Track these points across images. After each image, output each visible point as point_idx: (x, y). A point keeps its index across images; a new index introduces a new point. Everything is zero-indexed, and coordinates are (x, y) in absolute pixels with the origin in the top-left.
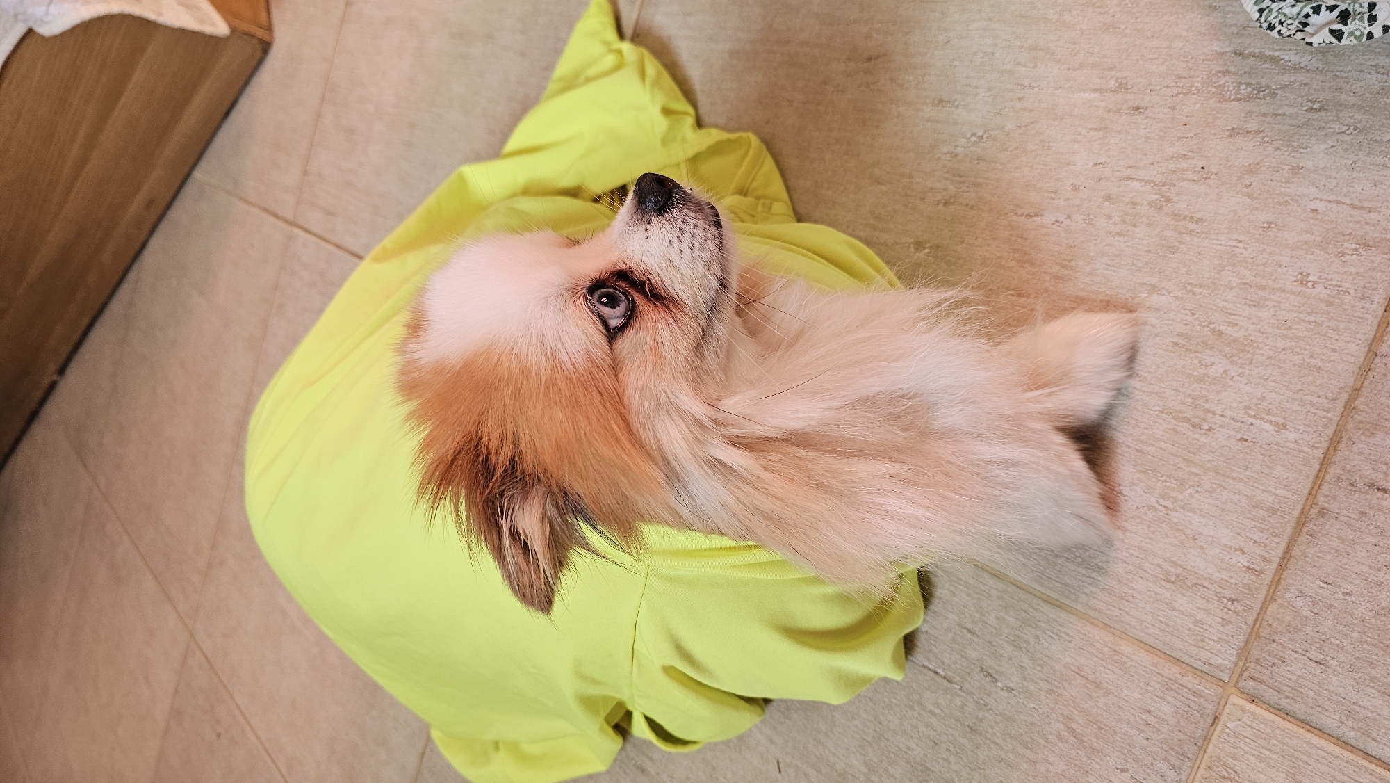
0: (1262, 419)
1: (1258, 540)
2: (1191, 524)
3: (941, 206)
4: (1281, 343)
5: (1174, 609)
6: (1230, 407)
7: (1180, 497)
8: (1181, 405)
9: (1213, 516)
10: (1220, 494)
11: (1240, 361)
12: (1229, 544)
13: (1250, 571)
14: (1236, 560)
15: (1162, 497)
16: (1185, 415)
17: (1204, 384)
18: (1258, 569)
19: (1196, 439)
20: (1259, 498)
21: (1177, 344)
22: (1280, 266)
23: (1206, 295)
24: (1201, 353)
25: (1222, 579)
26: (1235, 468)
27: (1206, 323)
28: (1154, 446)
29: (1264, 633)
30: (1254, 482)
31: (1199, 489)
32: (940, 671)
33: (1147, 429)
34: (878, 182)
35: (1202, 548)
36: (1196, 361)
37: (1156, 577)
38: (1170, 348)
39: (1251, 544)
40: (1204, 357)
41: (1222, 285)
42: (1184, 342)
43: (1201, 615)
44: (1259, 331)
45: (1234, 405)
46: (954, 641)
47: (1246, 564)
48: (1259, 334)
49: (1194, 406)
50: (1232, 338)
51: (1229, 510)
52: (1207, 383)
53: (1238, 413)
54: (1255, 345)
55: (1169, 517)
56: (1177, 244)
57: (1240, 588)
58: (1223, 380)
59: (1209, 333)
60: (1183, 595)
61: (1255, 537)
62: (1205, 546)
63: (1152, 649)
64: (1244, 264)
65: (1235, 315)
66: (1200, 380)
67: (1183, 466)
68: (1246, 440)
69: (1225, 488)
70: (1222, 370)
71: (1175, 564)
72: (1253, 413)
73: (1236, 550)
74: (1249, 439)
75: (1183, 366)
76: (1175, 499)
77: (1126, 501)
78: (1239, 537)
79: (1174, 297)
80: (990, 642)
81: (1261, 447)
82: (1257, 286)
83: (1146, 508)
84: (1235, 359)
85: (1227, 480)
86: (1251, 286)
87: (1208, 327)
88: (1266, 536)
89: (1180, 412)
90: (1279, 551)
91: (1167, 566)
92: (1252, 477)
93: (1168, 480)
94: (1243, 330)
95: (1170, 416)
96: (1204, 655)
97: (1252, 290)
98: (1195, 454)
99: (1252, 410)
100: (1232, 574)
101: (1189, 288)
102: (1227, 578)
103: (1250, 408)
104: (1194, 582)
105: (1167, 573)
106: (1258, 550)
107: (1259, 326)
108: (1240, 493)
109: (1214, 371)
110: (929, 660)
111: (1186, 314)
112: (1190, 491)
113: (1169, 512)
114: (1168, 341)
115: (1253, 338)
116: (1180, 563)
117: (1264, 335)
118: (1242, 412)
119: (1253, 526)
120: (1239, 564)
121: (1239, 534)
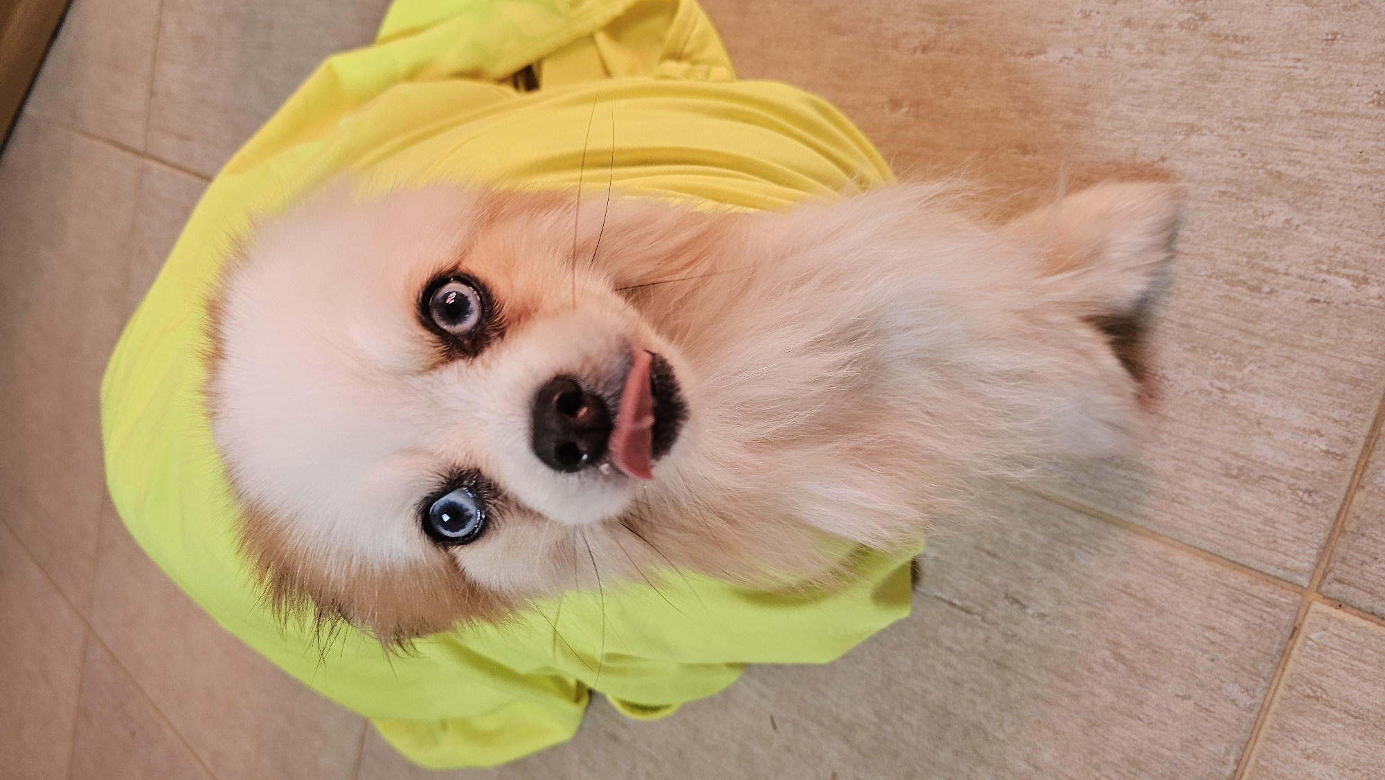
0: (1337, 274)
1: (1338, 419)
2: (1253, 405)
3: (919, 55)
4: (1357, 180)
5: (1238, 508)
6: (1297, 263)
7: (1239, 375)
8: (1234, 266)
9: (1281, 395)
10: (1289, 368)
11: (1306, 206)
12: (1303, 426)
13: (1330, 456)
14: (1312, 444)
15: (1217, 378)
16: (1241, 277)
17: (1262, 238)
18: (1339, 452)
19: (1255, 305)
20: (1338, 368)
21: (1224, 193)
22: (1351, 85)
23: (1259, 129)
24: (1256, 201)
25: (1296, 468)
26: (1306, 336)
27: (1260, 165)
28: (1203, 318)
29: (1351, 526)
30: (1331, 350)
31: (1262, 364)
32: (957, 601)
33: (1193, 298)
34: (838, 31)
35: (1269, 434)
36: (1250, 212)
37: (1214, 472)
38: (1217, 198)
39: (1330, 423)
40: (1260, 206)
41: (1278, 116)
42: (1234, 190)
43: (1271, 513)
44: (1328, 168)
45: (1302, 260)
46: (971, 566)
47: (1324, 448)
48: (1328, 172)
49: (1250, 265)
50: (1293, 180)
51: (1300, 387)
52: (1266, 237)
53: (1306, 270)
54: (1324, 185)
55: (1225, 401)
56: (1218, 71)
57: (1319, 477)
58: (1286, 231)
59: (1264, 176)
60: (1249, 490)
61: (1335, 415)
62: (1273, 431)
63: (1211, 556)
64: (1306, 88)
65: (1297, 150)
66: (1257, 233)
67: (1240, 338)
68: (1318, 301)
69: (1294, 361)
70: (1283, 219)
71: (1236, 455)
72: (1325, 267)
73: (1311, 432)
74: (1322, 299)
75: (1235, 219)
76: (1233, 379)
77: (1171, 386)
78: (1315, 417)
79: (1218, 136)
80: (1015, 564)
81: (1337, 307)
82: (1323, 113)
83: (1196, 393)
84: (1300, 204)
85: (1297, 351)
86: (1315, 114)
87: (1263, 168)
88: (1347, 413)
89: (1233, 274)
90: (1366, 430)
91: (1226, 458)
92: (1328, 344)
93: (1222, 357)
94: (1307, 168)
95: (1221, 281)
96: (1277, 558)
97: (1317, 118)
98: (1254, 323)
99: (1323, 264)
100: (1308, 462)
101: (1236, 123)
102: (1301, 467)
103: (1321, 262)
104: (1261, 474)
105: (1227, 467)
106: (1339, 431)
107: (1328, 162)
108: (1313, 364)
109: (1273, 222)
110: (941, 589)
111: (1235, 156)
112: (1251, 367)
113: (1226, 395)
114: (1213, 190)
115: (1321, 177)
116: (1242, 453)
117: (1335, 172)
118: (1311, 268)
119: (1330, 402)
120: (1316, 449)
121: (1314, 413)
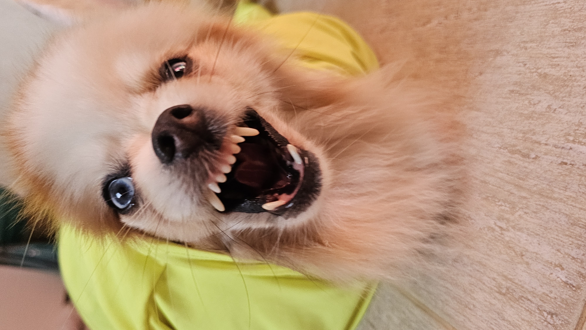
0: (580, 143)
1: (575, 257)
2: (520, 242)
5: (504, 319)
6: (553, 136)
7: (512, 218)
8: (514, 140)
9: (538, 235)
10: (544, 214)
11: (561, 95)
12: (550, 260)
13: (568, 286)
14: (556, 275)
15: (499, 219)
16: (517, 148)
17: (533, 120)
18: (574, 285)
19: (526, 167)
20: (577, 216)
21: (512, 91)
23: (535, 47)
24: (531, 94)
25: (544, 293)
26: (556, 190)
27: (535, 70)
28: (493, 176)
30: (573, 201)
31: (527, 211)
33: (489, 163)
35: (527, 264)
36: (526, 102)
37: (492, 289)
38: (508, 95)
39: (569, 260)
40: (533, 97)
41: (546, 36)
42: (518, 89)
44: (577, 67)
45: (556, 134)
47: (564, 279)
48: (576, 69)
49: (524, 139)
50: (554, 77)
51: (551, 229)
52: (535, 119)
53: (559, 141)
54: (574, 78)
55: (502, 236)
56: (514, 14)
57: (559, 303)
58: (547, 113)
59: (537, 77)
60: (512, 306)
61: (573, 254)
62: (530, 262)
64: (565, 15)
65: (557, 57)
66: (529, 117)
67: (514, 191)
68: (566, 164)
69: (548, 209)
70: (546, 105)
71: (506, 278)
72: (571, 138)
73: (556, 266)
74: (569, 163)
75: (517, 108)
76: (508, 220)
77: (473, 223)
78: (559, 254)
79: (511, 55)
81: (578, 168)
82: (575, 30)
83: (486, 229)
84: (557, 94)
85: (550, 201)
86: (570, 31)
87: (536, 72)
88: (582, 253)
89: (514, 146)
91: (500, 279)
92: (571, 196)
93: (503, 204)
94: (563, 68)
95: (506, 150)
97: (571, 33)
98: (523, 180)
99: (571, 136)
100: (552, 289)
101: (522, 45)
102: (548, 293)
103: (569, 135)
104: (520, 294)
105: (500, 286)
106: (575, 266)
107: (577, 62)
108: (560, 212)
109: (540, 108)
111: (520, 66)
112: (520, 212)
113: (503, 232)
114: (506, 90)
115: (571, 73)
116: (510, 277)
117: (581, 69)
118: (562, 139)
119: (571, 243)
120: (559, 279)
121: (558, 250)
